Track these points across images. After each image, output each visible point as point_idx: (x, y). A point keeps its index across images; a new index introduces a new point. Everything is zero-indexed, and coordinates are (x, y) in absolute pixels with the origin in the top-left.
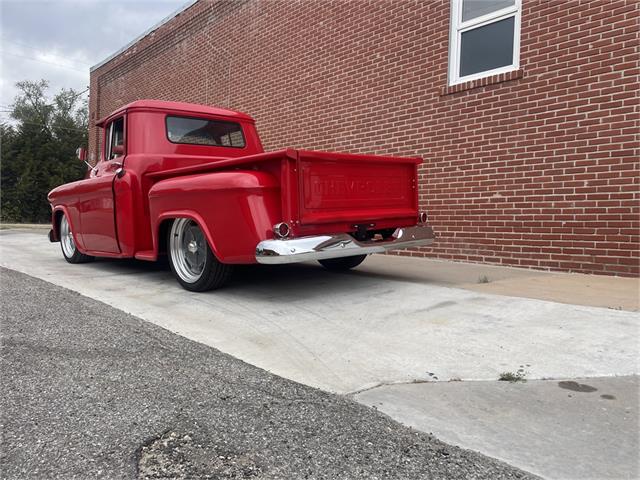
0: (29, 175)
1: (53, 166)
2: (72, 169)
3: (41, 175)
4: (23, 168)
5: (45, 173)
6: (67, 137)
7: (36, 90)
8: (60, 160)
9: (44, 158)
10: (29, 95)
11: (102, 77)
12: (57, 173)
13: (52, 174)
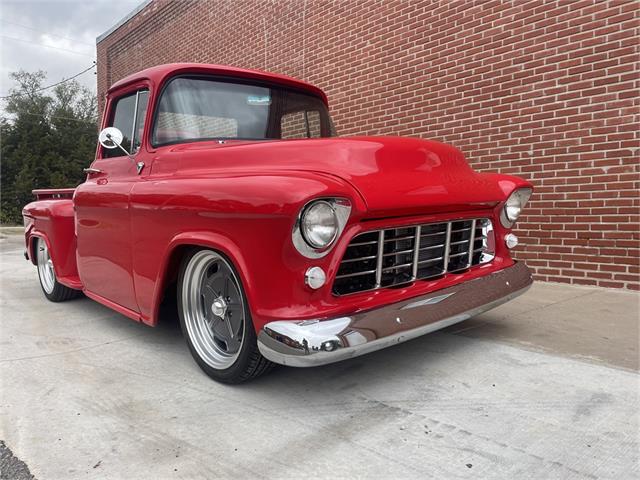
0: (28, 172)
1: (54, 161)
2: (73, 164)
3: (40, 171)
4: (21, 164)
5: (45, 170)
6: (68, 128)
7: (32, 80)
8: (60, 154)
9: (44, 153)
10: (24, 86)
11: (112, 48)
12: (58, 169)
13: (54, 170)
